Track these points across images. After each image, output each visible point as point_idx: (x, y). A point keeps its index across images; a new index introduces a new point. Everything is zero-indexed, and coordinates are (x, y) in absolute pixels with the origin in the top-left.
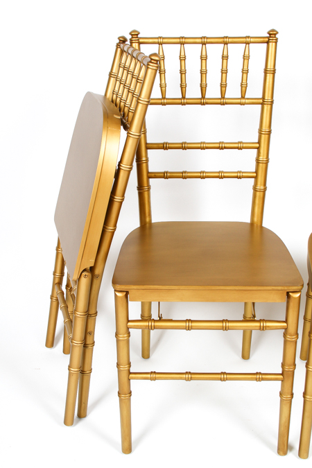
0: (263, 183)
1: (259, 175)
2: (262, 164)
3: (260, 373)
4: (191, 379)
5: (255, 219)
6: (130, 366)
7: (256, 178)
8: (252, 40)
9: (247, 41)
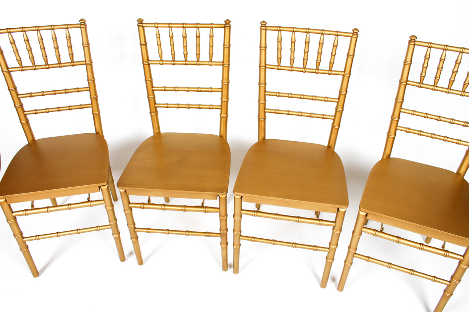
0: (225, 113)
1: (224, 107)
8: (214, 26)
9: (211, 26)
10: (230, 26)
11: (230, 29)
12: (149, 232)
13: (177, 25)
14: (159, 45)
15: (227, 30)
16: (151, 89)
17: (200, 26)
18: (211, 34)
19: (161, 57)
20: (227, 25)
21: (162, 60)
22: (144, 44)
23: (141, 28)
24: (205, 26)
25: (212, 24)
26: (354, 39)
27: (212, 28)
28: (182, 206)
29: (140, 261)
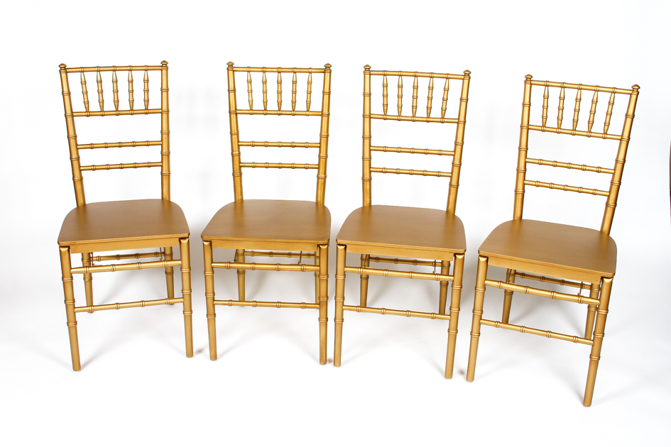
0: (324, 173)
1: (321, 166)
2: (323, 158)
3: (304, 303)
4: (256, 306)
5: (319, 199)
6: (214, 295)
7: (318, 168)
8: (313, 71)
9: (310, 71)
10: (331, 71)
11: (330, 73)
12: (231, 305)
13: (272, 70)
14: (250, 92)
15: (328, 75)
16: (236, 145)
17: (297, 70)
18: (310, 79)
19: (251, 106)
20: (327, 69)
21: (251, 110)
22: (232, 91)
23: (231, 72)
24: (302, 70)
25: (310, 68)
26: (466, 81)
27: (310, 73)
28: (276, 265)
29: (213, 353)
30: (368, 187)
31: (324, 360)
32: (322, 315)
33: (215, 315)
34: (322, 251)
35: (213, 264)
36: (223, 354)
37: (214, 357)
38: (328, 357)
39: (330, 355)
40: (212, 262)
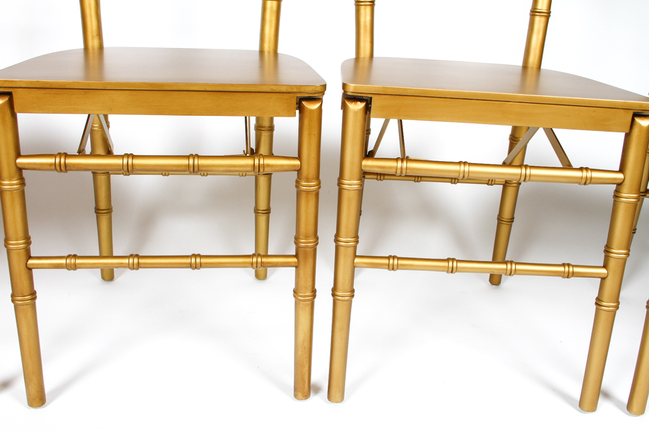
5: (267, 45)
6: (28, 242)
12: (75, 267)
28: (188, 157)
29: (34, 391)
30: (368, 18)
31: (304, 388)
32: (302, 283)
33: (33, 294)
34: (307, 114)
35: (19, 161)
36: (61, 389)
37: (38, 398)
38: (314, 378)
39: (320, 372)
40: (19, 155)
